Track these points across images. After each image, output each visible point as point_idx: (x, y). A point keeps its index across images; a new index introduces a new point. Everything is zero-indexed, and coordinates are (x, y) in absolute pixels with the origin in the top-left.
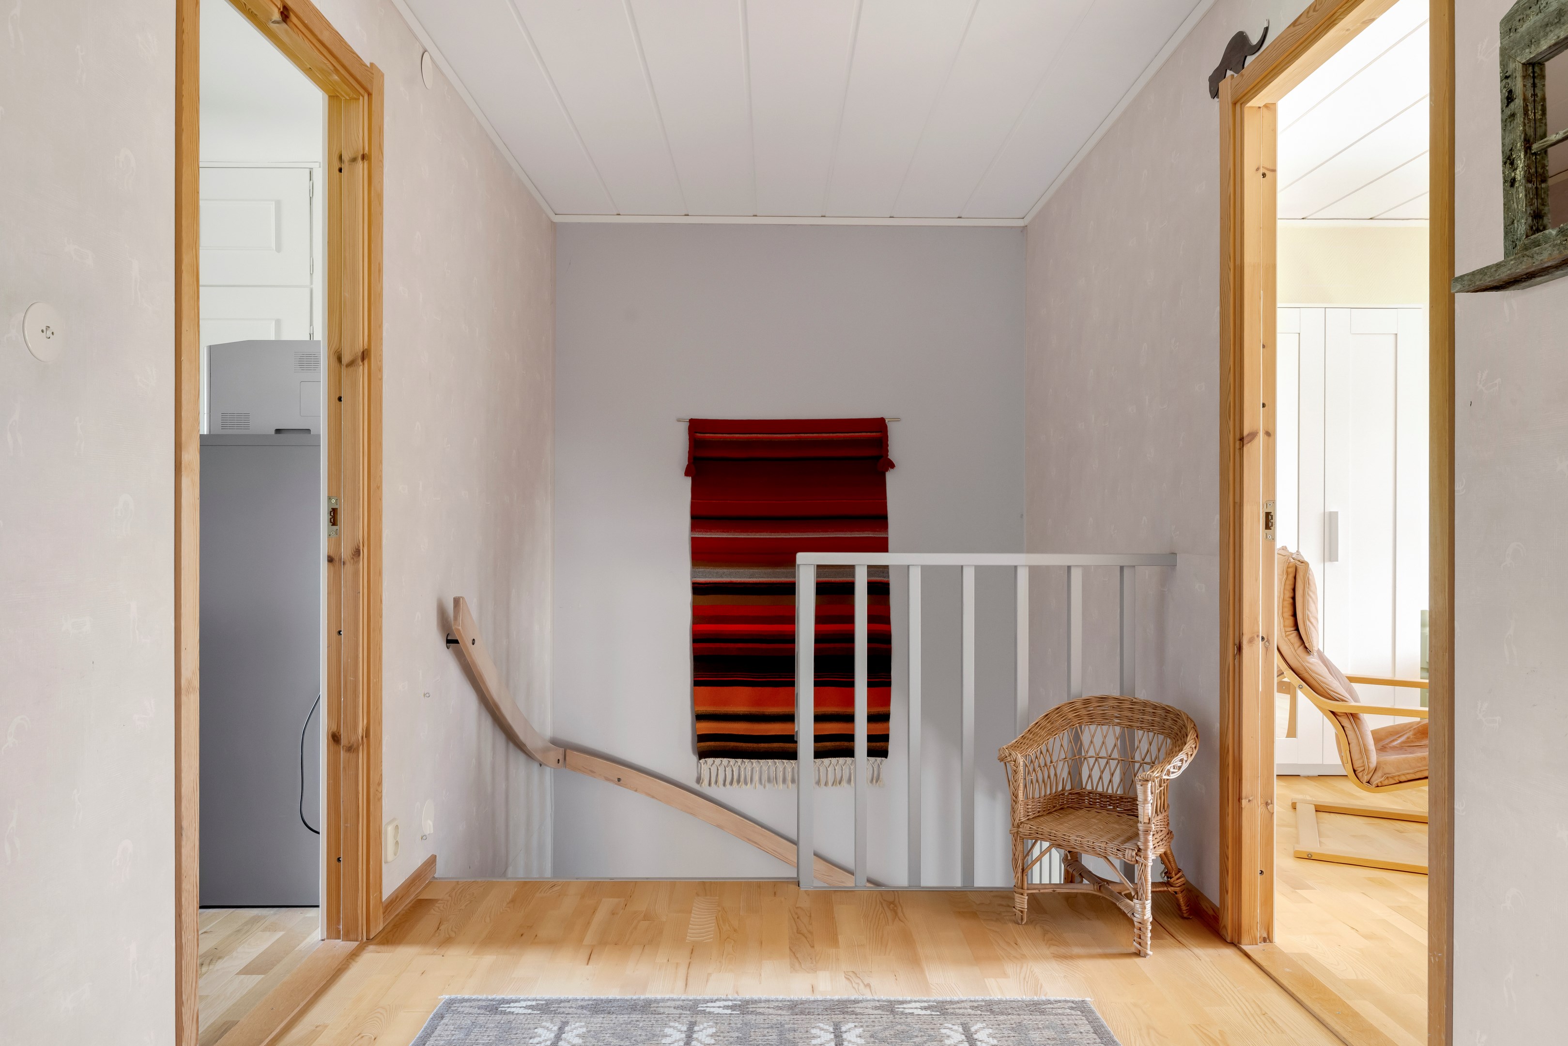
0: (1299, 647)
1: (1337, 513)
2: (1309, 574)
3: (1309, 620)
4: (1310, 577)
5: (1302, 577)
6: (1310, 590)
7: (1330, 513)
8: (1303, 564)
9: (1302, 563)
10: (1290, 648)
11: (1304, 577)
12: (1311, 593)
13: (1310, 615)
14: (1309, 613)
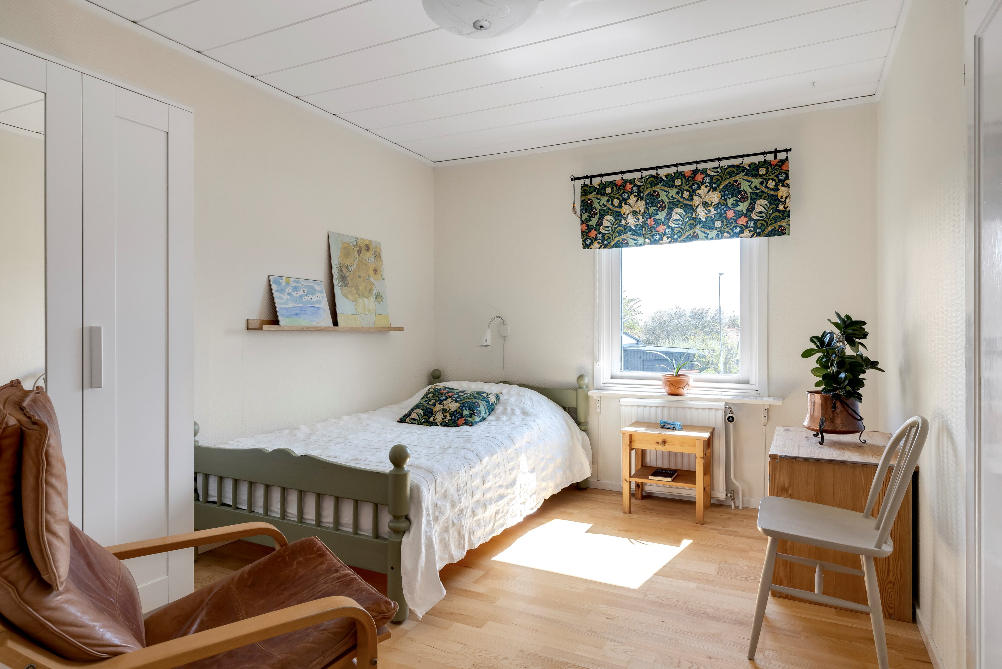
0: (28, 584)
1: (100, 328)
2: (49, 445)
3: (49, 530)
4: (51, 451)
5: (33, 452)
6: (52, 474)
7: (91, 329)
8: (35, 427)
9: (35, 423)
10: (9, 593)
11: (38, 452)
12: (53, 481)
13: (52, 520)
14: (49, 518)
